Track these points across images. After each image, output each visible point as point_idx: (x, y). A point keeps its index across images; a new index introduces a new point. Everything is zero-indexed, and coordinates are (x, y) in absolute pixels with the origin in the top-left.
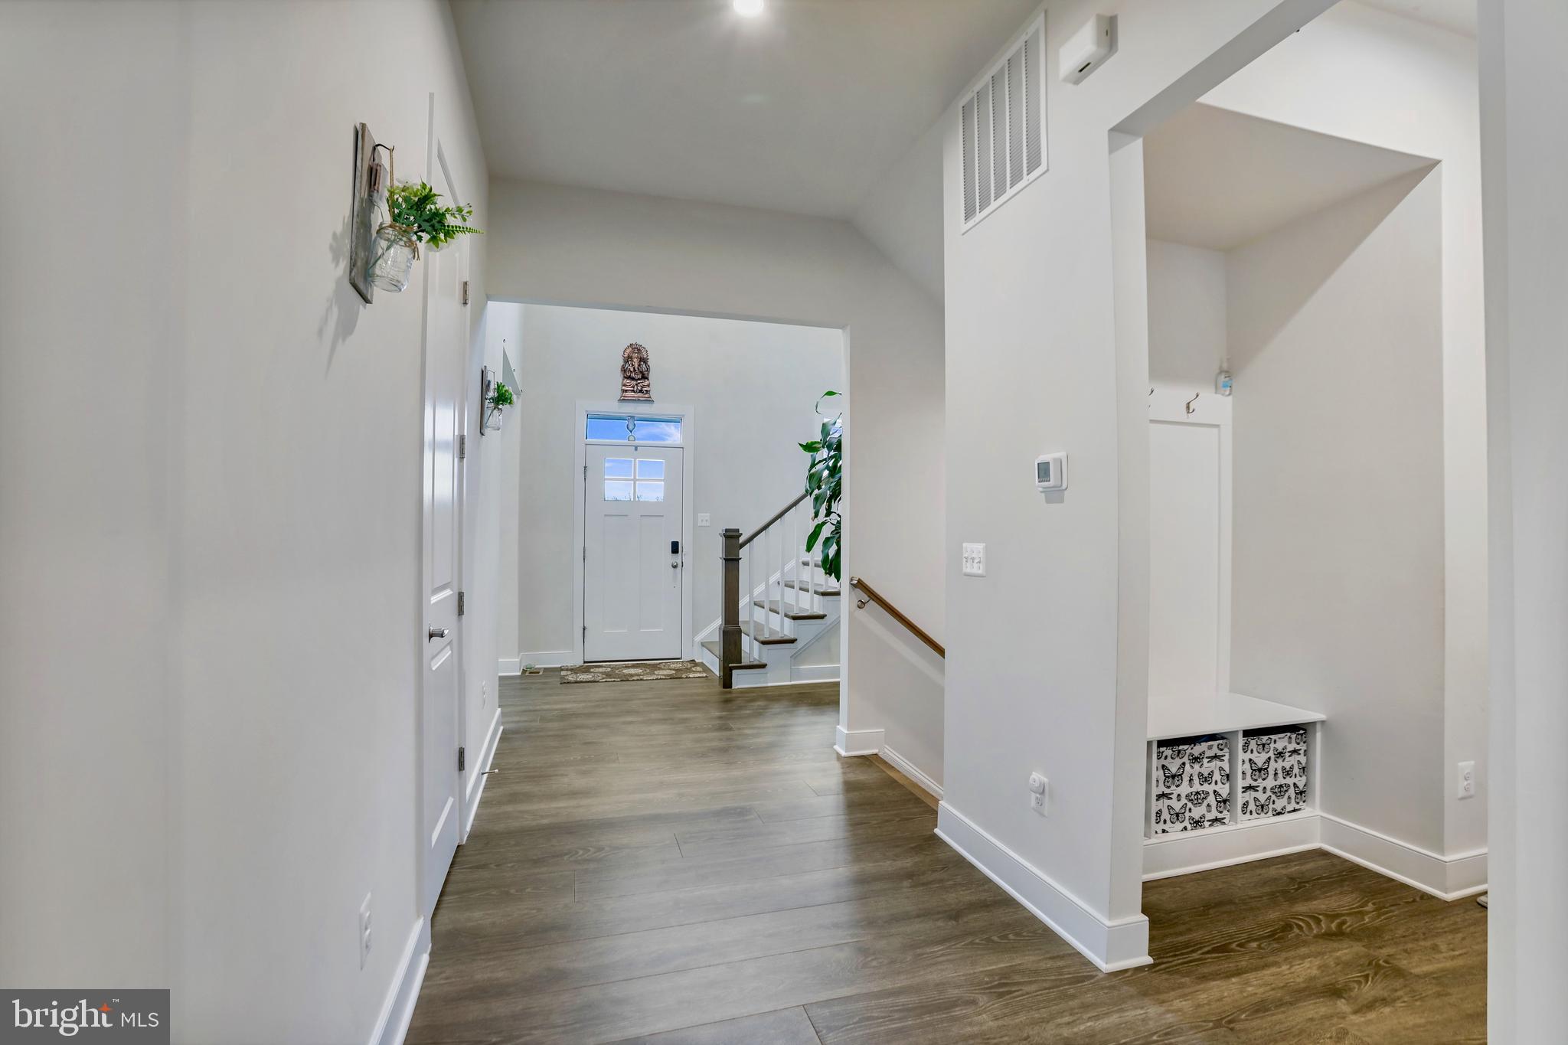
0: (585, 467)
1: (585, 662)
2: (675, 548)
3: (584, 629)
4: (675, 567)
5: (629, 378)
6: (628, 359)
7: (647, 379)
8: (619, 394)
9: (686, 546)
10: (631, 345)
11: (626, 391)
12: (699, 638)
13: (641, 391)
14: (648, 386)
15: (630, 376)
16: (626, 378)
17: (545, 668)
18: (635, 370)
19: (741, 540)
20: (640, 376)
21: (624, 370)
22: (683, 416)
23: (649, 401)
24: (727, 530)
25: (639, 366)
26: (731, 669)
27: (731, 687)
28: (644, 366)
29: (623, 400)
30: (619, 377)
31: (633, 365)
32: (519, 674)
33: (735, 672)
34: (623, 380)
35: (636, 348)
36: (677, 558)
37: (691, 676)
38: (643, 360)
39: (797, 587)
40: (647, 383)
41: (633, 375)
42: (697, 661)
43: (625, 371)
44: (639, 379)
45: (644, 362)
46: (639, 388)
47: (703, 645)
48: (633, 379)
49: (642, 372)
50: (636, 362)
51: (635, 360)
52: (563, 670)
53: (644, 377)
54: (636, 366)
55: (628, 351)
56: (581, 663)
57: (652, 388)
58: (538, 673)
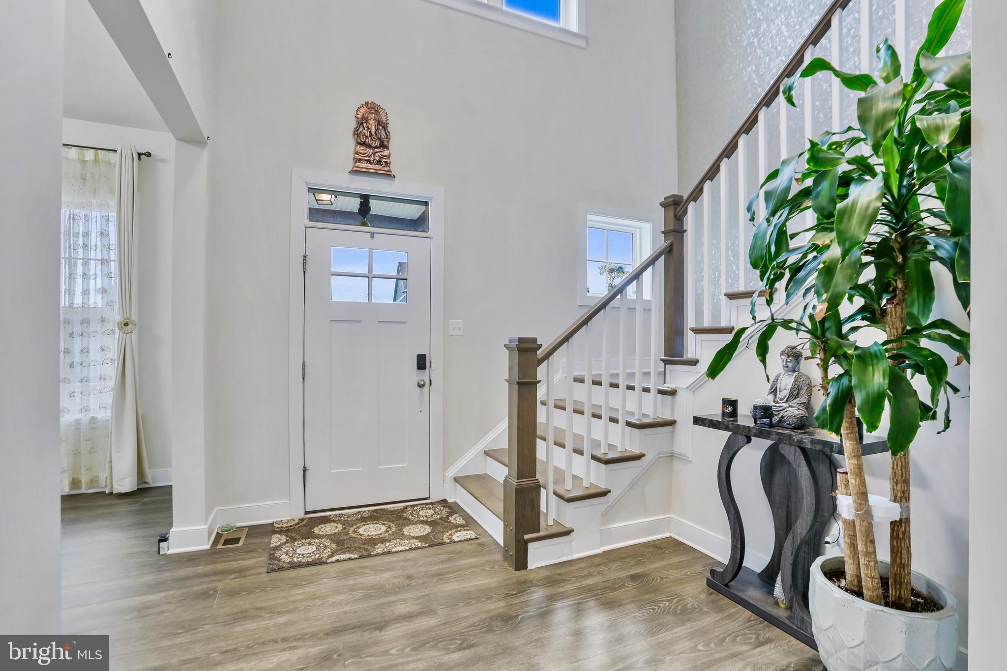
0: (305, 257)
1: (306, 513)
2: (422, 362)
3: (305, 471)
4: (421, 386)
5: (363, 144)
6: (362, 122)
7: (387, 148)
8: (350, 165)
9: (435, 361)
10: (367, 103)
11: (360, 160)
12: (452, 472)
13: (379, 162)
14: (389, 157)
15: (365, 142)
16: (360, 144)
17: (250, 527)
18: (371, 135)
19: (540, 353)
20: (377, 144)
21: (356, 133)
22: (432, 198)
23: (389, 175)
24: (521, 340)
25: (377, 130)
26: (526, 542)
27: (525, 567)
28: (383, 132)
29: (355, 172)
30: (350, 144)
31: (368, 129)
32: (208, 547)
33: (531, 546)
34: (356, 146)
35: (373, 108)
36: (425, 376)
37: (456, 537)
38: (382, 125)
39: (569, 407)
40: (386, 153)
41: (368, 141)
42: (449, 501)
43: (358, 136)
44: (376, 147)
45: (383, 127)
46: (377, 158)
47: (457, 480)
48: (369, 146)
49: (379, 139)
50: (373, 124)
51: (372, 122)
52: (274, 532)
53: (383, 146)
54: (373, 130)
55: (362, 110)
56: (301, 515)
57: (392, 160)
58: (237, 540)
